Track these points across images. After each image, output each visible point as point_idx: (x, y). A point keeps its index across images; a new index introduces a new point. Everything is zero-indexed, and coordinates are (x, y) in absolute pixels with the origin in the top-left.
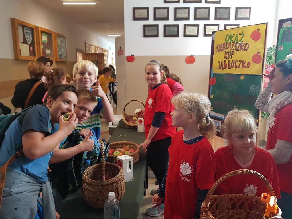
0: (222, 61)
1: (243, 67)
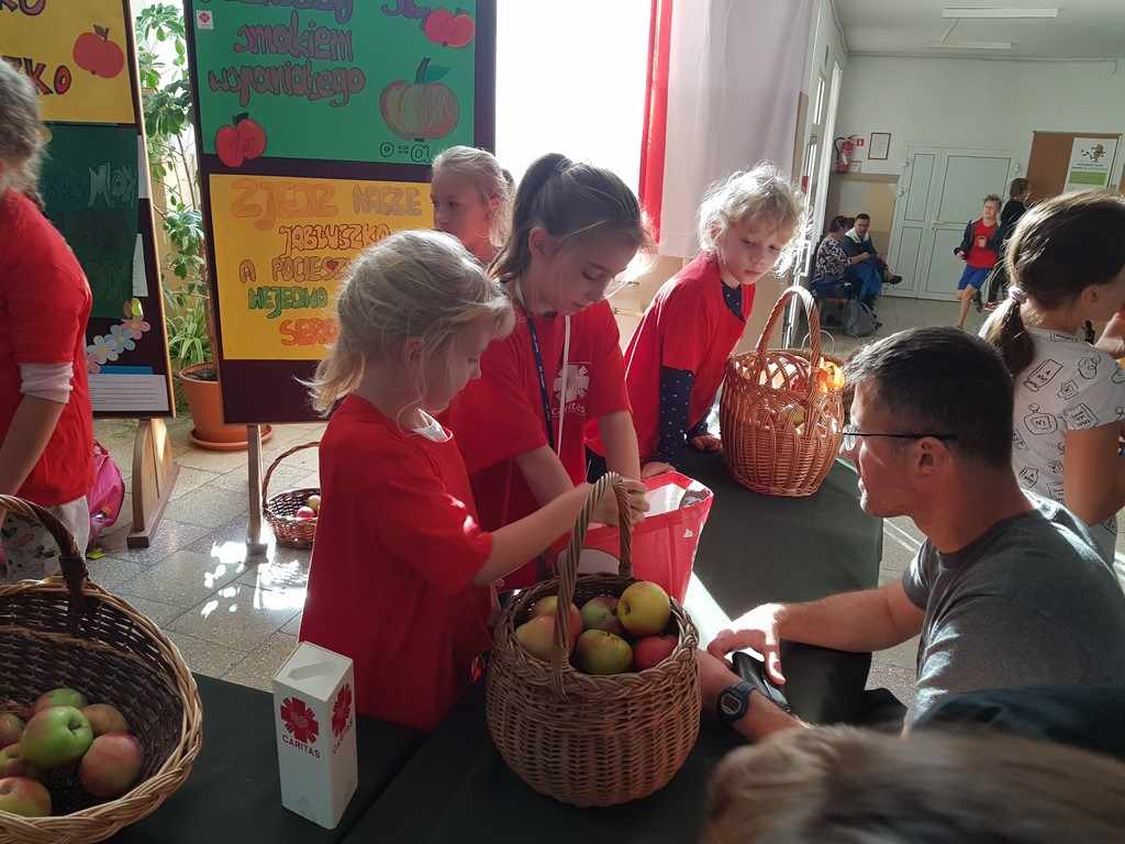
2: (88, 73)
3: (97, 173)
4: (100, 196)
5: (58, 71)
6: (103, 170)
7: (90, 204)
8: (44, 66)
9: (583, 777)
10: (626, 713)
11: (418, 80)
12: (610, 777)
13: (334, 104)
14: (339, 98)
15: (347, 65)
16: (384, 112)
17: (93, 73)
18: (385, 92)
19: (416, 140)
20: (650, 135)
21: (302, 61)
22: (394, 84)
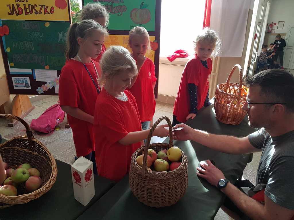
0: (13, 5)
1: (46, 12)
2: (58, 8)
3: (60, 34)
4: (61, 40)
5: (51, 8)
6: (62, 33)
7: (59, 41)
8: (48, 7)
9: (151, 199)
10: (162, 183)
11: (140, 9)
12: (158, 200)
13: (118, 15)
14: (120, 13)
15: (122, 4)
16: (131, 16)
17: (60, 8)
18: (132, 12)
19: (140, 24)
20: (206, 22)
21: (110, 4)
22: (134, 10)
